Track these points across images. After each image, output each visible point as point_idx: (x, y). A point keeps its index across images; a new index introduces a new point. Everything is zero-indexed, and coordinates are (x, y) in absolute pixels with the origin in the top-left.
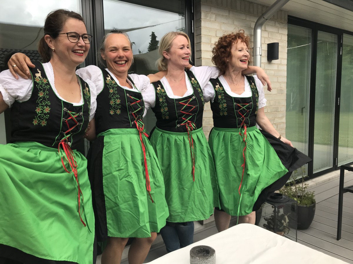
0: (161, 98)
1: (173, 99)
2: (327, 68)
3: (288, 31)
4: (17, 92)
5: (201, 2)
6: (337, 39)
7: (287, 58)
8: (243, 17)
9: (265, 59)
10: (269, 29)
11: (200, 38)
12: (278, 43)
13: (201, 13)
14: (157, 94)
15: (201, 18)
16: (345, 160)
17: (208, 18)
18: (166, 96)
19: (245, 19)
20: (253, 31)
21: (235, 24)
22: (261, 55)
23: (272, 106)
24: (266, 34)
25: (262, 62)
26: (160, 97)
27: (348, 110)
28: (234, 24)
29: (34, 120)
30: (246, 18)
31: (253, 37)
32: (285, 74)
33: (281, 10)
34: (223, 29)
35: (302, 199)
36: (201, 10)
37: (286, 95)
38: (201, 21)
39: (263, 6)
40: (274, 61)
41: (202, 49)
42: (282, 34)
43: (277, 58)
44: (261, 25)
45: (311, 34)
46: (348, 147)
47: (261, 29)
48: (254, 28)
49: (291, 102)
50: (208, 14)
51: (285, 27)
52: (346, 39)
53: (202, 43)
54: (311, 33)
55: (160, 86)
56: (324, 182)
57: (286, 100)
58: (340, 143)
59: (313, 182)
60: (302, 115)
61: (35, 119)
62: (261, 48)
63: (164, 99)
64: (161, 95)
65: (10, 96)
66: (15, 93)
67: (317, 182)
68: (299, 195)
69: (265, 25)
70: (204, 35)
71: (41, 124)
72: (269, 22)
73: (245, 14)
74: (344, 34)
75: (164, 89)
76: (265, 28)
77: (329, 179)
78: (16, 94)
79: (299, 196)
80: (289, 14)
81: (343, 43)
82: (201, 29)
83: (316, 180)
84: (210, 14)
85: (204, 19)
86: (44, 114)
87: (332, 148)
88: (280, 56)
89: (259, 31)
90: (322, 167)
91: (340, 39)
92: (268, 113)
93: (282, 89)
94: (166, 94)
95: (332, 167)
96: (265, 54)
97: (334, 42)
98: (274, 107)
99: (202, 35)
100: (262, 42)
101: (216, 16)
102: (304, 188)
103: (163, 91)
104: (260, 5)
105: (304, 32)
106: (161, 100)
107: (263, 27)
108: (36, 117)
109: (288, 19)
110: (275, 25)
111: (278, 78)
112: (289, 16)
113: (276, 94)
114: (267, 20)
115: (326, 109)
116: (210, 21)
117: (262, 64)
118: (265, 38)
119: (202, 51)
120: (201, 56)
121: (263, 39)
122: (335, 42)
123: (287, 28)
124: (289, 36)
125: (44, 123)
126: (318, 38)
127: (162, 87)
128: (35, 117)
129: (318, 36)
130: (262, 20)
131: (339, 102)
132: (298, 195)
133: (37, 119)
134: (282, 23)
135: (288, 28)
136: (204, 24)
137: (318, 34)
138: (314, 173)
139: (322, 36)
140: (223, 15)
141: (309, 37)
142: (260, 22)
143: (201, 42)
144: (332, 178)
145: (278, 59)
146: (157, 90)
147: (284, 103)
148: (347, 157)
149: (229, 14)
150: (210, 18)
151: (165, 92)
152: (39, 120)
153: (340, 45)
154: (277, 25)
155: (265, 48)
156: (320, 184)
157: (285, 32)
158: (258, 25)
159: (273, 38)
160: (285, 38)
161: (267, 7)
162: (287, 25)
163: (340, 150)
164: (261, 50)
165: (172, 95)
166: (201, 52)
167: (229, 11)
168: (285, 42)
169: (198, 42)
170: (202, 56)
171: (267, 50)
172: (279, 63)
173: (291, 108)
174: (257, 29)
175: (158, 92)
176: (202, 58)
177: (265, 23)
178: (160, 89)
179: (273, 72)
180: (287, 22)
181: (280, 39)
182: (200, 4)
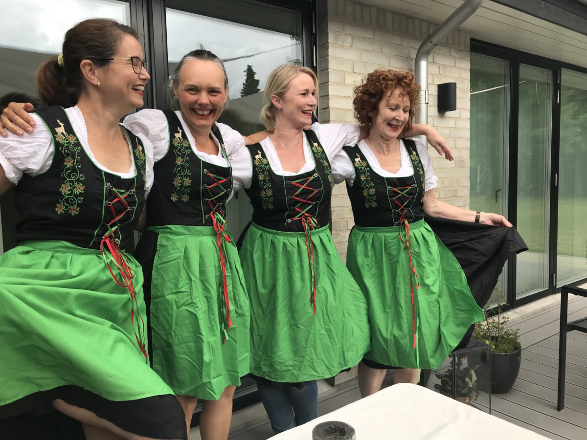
0: (261, 174)
1: (281, 177)
2: (536, 124)
3: (471, 64)
4: (28, 162)
5: (328, 17)
6: (551, 78)
7: (469, 108)
8: (397, 40)
9: (434, 110)
10: (440, 60)
11: (327, 75)
12: (455, 84)
13: (328, 34)
14: (254, 166)
15: (328, 42)
16: (569, 277)
17: (339, 43)
18: (270, 170)
19: (400, 44)
20: (413, 63)
21: (384, 52)
22: (427, 103)
23: (446, 187)
24: (434, 69)
25: (428, 115)
26: (260, 172)
27: (572, 195)
28: (382, 52)
29: (57, 205)
30: (402, 43)
32: (468, 134)
33: (458, 30)
34: (364, 60)
35: (499, 342)
36: (327, 29)
37: (469, 169)
38: (328, 46)
39: (430, 23)
40: (449, 114)
41: (329, 94)
42: (461, 68)
43: (453, 108)
44: (427, 53)
45: (508, 70)
46: (572, 255)
47: (427, 61)
48: (416, 59)
49: (479, 180)
50: (339, 35)
51: (466, 58)
52: (567, 77)
53: (330, 83)
54: (508, 68)
55: (260, 153)
56: (534, 314)
57: (470, 177)
58: (559, 248)
59: (517, 313)
60: (497, 202)
61: (59, 203)
62: (426, 92)
63: (266, 176)
64: (261, 169)
65: (16, 169)
66: (25, 164)
67: (523, 314)
68: (494, 335)
69: (433, 53)
70: (332, 71)
71: (70, 212)
72: (440, 49)
73: (400, 35)
74: (562, 68)
75: (266, 159)
76: (433, 59)
77: (543, 309)
78: (26, 167)
79: (493, 338)
80: (472, 37)
81: (562, 84)
82: (328, 60)
83: (520, 311)
84: (342, 36)
85: (332, 45)
86: (75, 195)
87: (546, 257)
88: (458, 105)
89: (423, 64)
90: (531, 289)
91: (556, 76)
92: (441, 199)
93: (462, 159)
94: (270, 167)
95: (547, 289)
96: (434, 101)
97: (546, 82)
98: (450, 189)
99: (329, 70)
100: (428, 82)
101: (352, 39)
102: (502, 324)
103: (264, 162)
104: (425, 21)
105: (497, 66)
106: (261, 177)
107: (430, 58)
108: (62, 200)
109: (471, 43)
110: (450, 53)
111: (455, 141)
112: (472, 39)
113: (453, 168)
114: (436, 45)
115: (536, 193)
116: (343, 47)
117: (428, 119)
118: (433, 75)
119: (330, 97)
120: (328, 104)
121: (430, 77)
122: (549, 82)
123: (469, 59)
124: (471, 71)
125: (75, 211)
126: (521, 76)
127: (264, 155)
128: (60, 200)
129: (520, 72)
130: (429, 45)
131: (556, 181)
132: (492, 335)
133: (64, 204)
134: (461, 51)
135: (471, 59)
136: (333, 52)
137: (520, 69)
138: (517, 298)
139: (526, 72)
140: (364, 38)
141: (506, 74)
142: (425, 48)
143: (327, 82)
144: (548, 306)
145: (456, 110)
146: (255, 159)
147: (467, 183)
148: (571, 272)
149: (374, 36)
150: (343, 42)
151: (268, 164)
152: (66, 206)
153: (557, 87)
154: (453, 53)
155: (434, 91)
156: (527, 317)
157: (467, 65)
158: (422, 54)
159: (446, 76)
160: (467, 75)
161: (436, 25)
162: (469, 54)
163: (560, 259)
164: (428, 96)
165: (279, 169)
166: (328, 99)
167: (374, 31)
168: (467, 82)
169: (324, 81)
170: (331, 105)
171: (437, 94)
172: (458, 116)
173: (478, 190)
174: (420, 60)
175: (257, 163)
176: (330, 109)
177: (432, 51)
178: (261, 157)
179: (447, 132)
180: (469, 50)
181: (458, 76)
182: (327, 19)
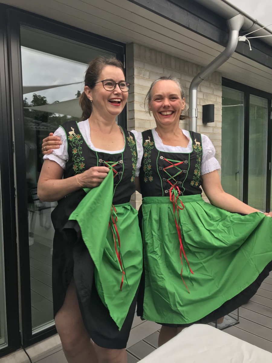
3: (222, 93)
5: (134, 58)
6: (267, 104)
7: (221, 121)
8: (178, 76)
9: (200, 122)
10: (204, 90)
12: (213, 105)
13: (133, 69)
15: (134, 75)
17: (141, 75)
19: (180, 78)
20: (188, 91)
22: (197, 117)
24: (201, 96)
25: (197, 124)
31: (188, 97)
32: (220, 137)
33: (216, 73)
36: (133, 66)
37: (221, 159)
38: (134, 78)
39: (198, 66)
40: (209, 124)
41: (135, 109)
42: (217, 95)
43: (212, 120)
44: (197, 85)
47: (197, 90)
48: (190, 88)
50: (141, 70)
51: (220, 89)
53: (135, 102)
54: (243, 97)
60: (236, 180)
62: (196, 110)
70: (136, 94)
72: (204, 83)
73: (180, 73)
76: (200, 89)
80: (224, 77)
82: (134, 86)
84: (143, 71)
85: (137, 76)
86: (80, 170)
88: (215, 119)
89: (194, 92)
91: (270, 103)
96: (200, 116)
97: (264, 107)
100: (197, 104)
104: (195, 64)
105: (237, 95)
107: (198, 88)
109: (222, 80)
110: (210, 86)
114: (203, 80)
116: (143, 78)
117: (197, 127)
118: (200, 99)
121: (198, 100)
124: (222, 97)
126: (250, 103)
129: (250, 100)
130: (198, 80)
131: (270, 167)
134: (216, 84)
135: (222, 90)
136: (136, 81)
137: (250, 98)
140: (157, 73)
141: (242, 101)
142: (196, 81)
143: (133, 101)
149: (164, 72)
150: (144, 75)
153: (270, 110)
154: (212, 86)
155: (200, 109)
157: (220, 94)
158: (193, 85)
159: (208, 100)
160: (220, 100)
161: (202, 67)
162: (221, 87)
164: (197, 112)
166: (134, 112)
167: (164, 68)
168: (220, 104)
169: (131, 100)
170: (135, 117)
171: (202, 111)
172: (214, 126)
174: (192, 89)
176: (135, 119)
177: (200, 84)
180: (221, 84)
181: (214, 100)
182: (133, 59)
